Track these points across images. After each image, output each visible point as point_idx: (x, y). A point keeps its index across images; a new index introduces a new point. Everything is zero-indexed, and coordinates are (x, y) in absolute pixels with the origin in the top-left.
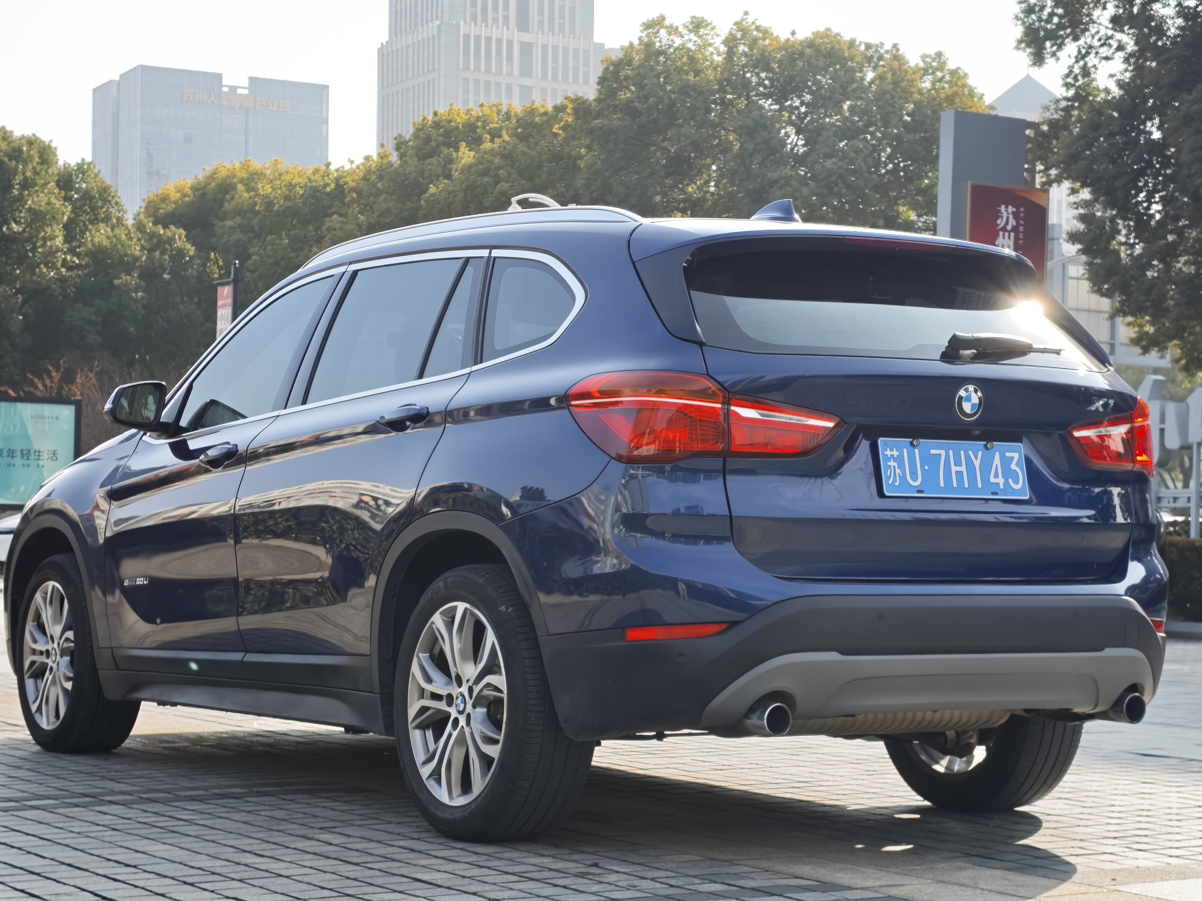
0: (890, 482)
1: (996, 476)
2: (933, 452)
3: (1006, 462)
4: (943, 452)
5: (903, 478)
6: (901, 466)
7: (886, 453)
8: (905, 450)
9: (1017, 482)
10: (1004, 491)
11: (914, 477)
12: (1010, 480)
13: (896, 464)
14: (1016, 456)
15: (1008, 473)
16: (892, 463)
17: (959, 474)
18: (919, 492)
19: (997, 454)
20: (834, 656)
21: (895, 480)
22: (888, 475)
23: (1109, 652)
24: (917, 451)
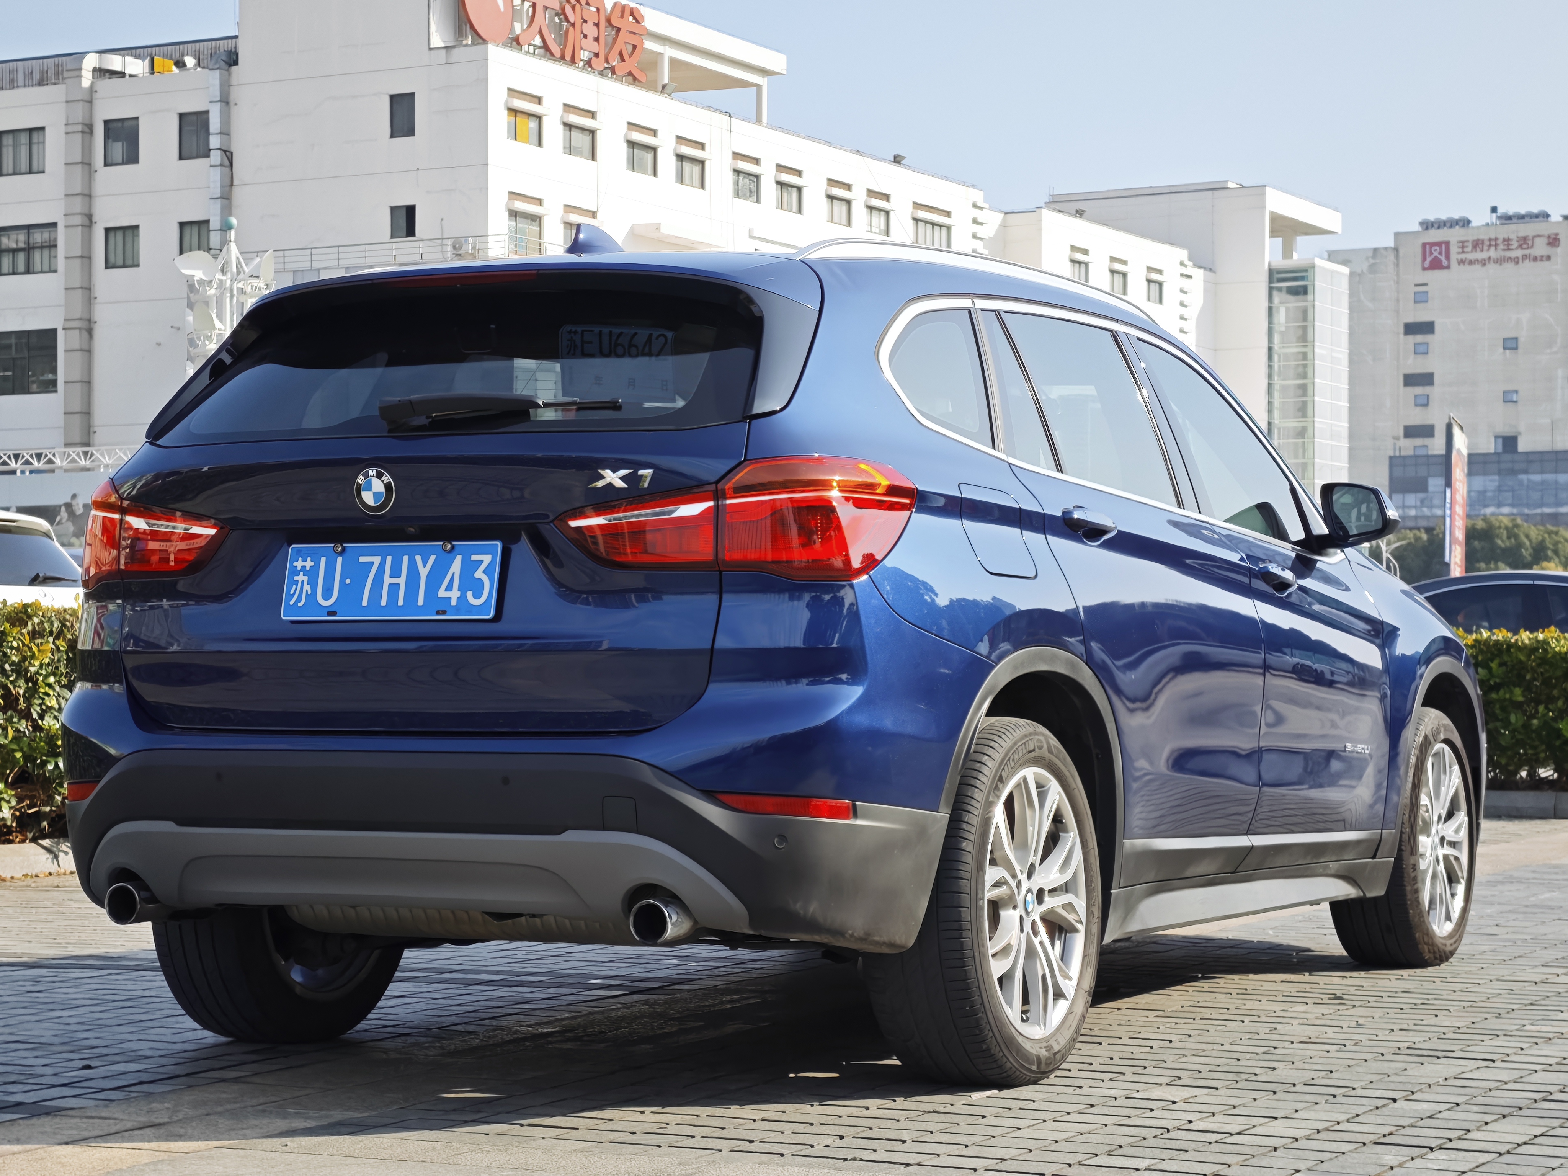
0: (291, 603)
1: (449, 588)
2: (362, 559)
3: (469, 568)
4: (377, 560)
5: (312, 596)
6: (313, 583)
7: (295, 564)
8: (323, 560)
9: (477, 596)
10: (457, 609)
11: (327, 594)
12: (469, 595)
13: (306, 578)
14: (487, 559)
15: (469, 583)
16: (301, 577)
17: (394, 588)
18: (330, 614)
19: (459, 558)
20: (168, 826)
21: (299, 599)
22: (292, 592)
23: (571, 836)
24: (340, 559)
